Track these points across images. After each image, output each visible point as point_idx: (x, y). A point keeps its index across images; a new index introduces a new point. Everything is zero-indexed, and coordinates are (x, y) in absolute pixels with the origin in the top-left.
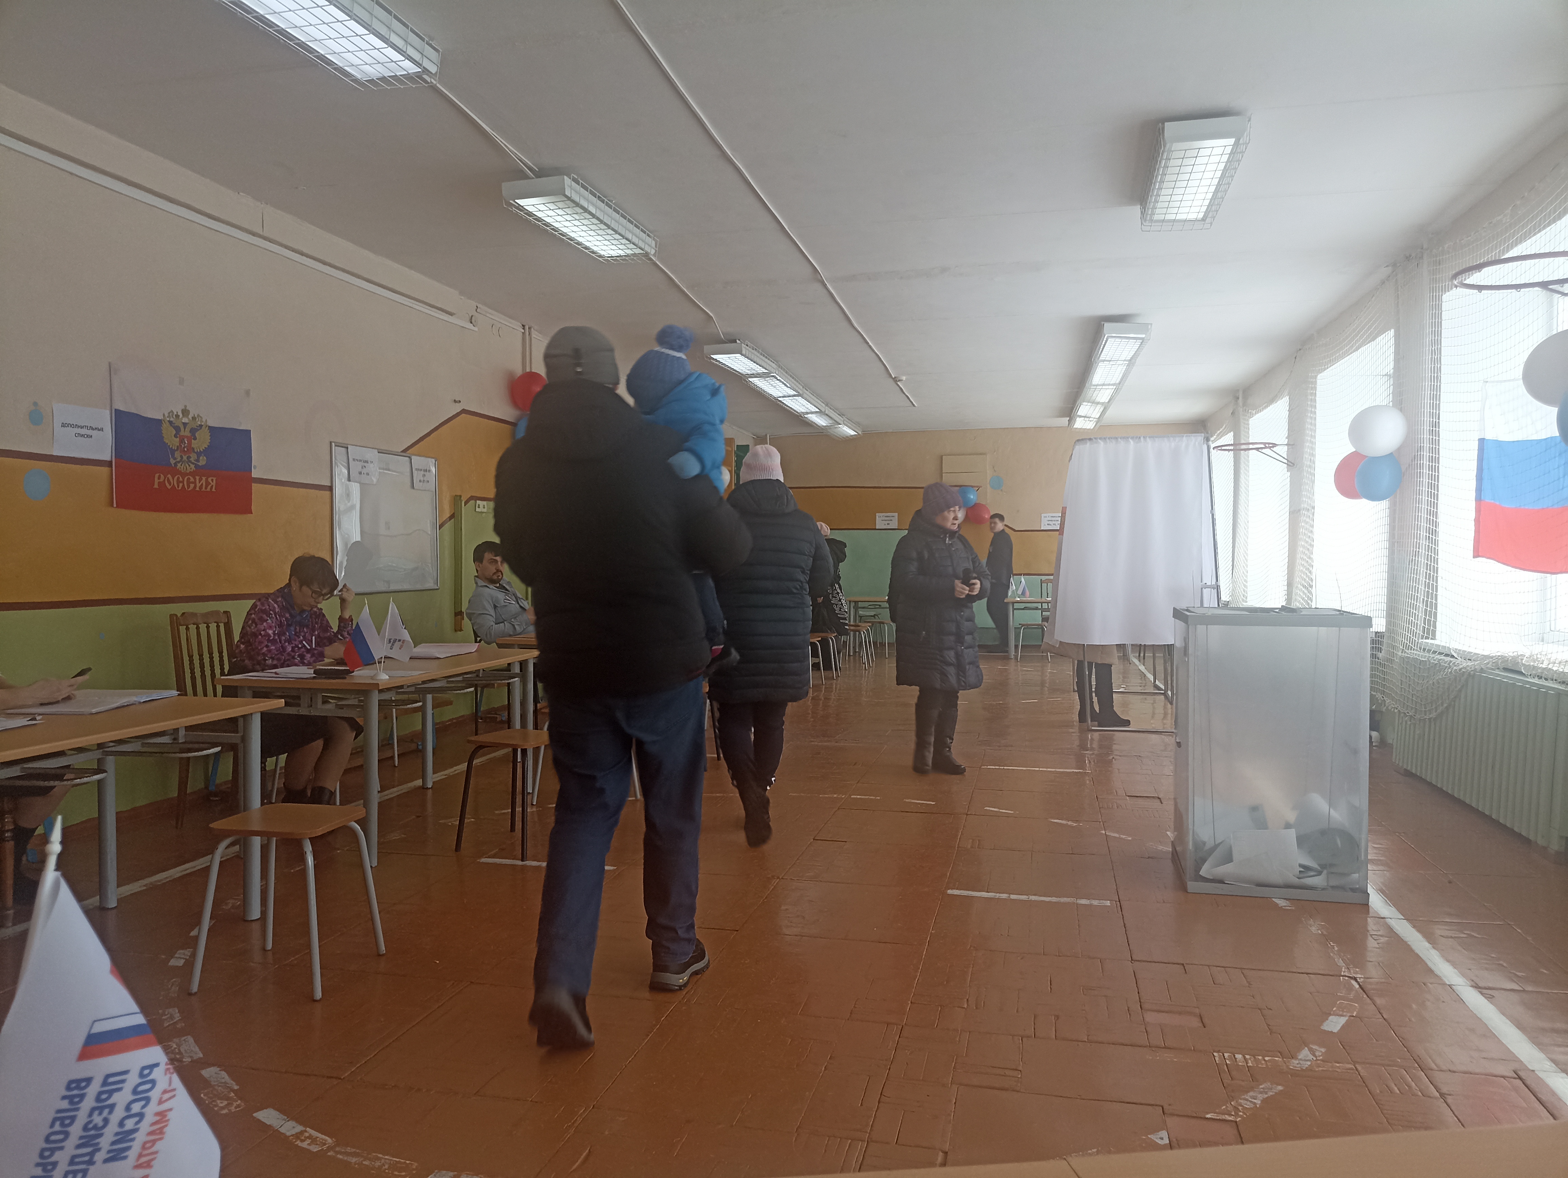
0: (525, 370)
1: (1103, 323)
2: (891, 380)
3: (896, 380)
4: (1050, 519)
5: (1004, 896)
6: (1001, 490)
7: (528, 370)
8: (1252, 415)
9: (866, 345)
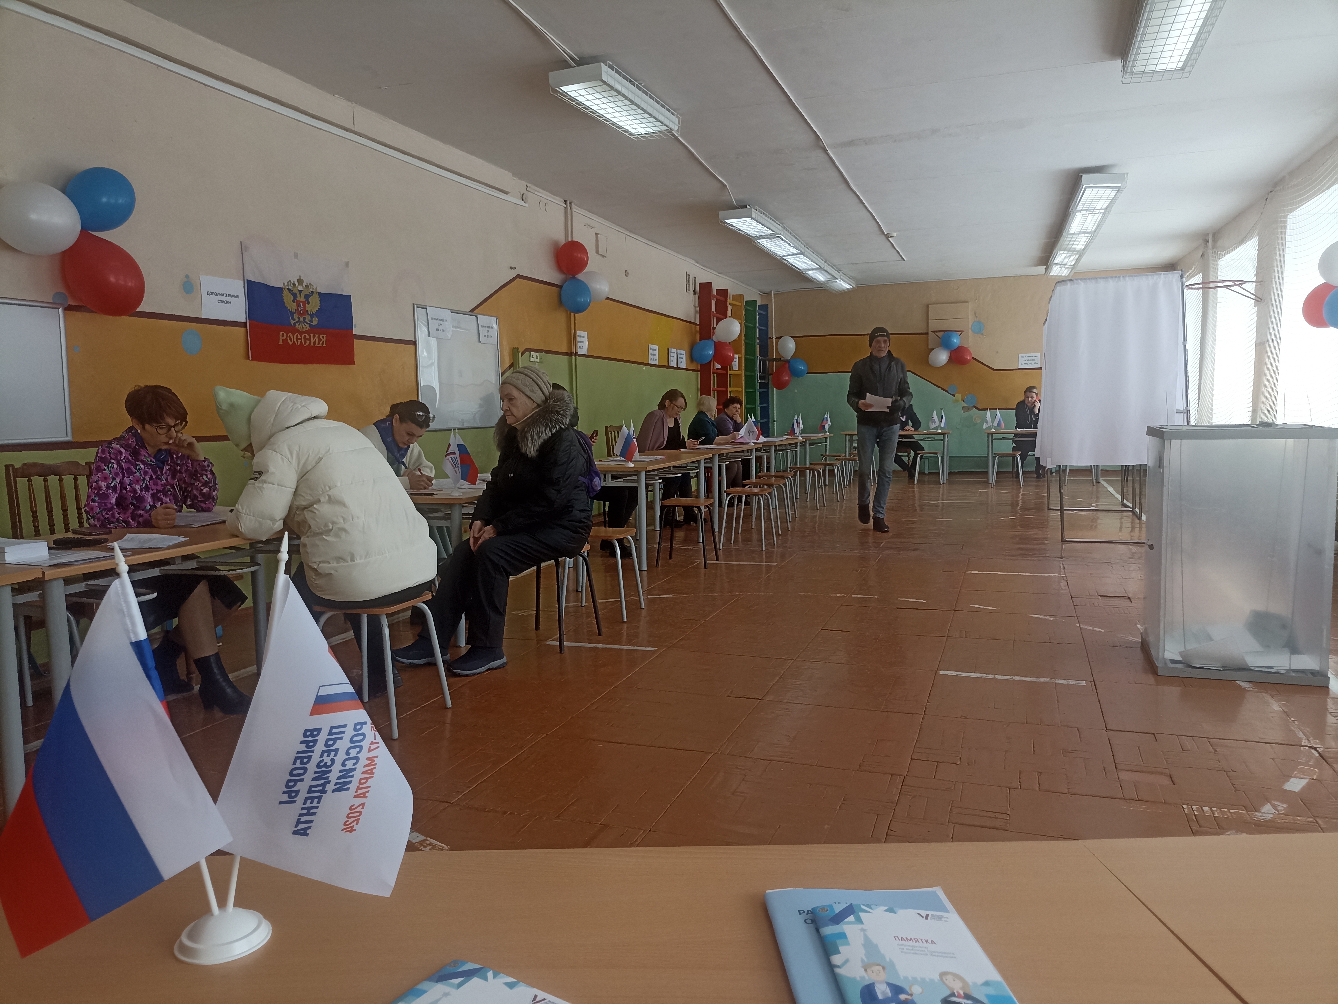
0: (568, 239)
1: (1081, 174)
2: (883, 238)
3: (888, 237)
4: (1027, 358)
5: (990, 676)
6: (982, 334)
7: (570, 240)
8: (1222, 256)
9: (861, 205)
